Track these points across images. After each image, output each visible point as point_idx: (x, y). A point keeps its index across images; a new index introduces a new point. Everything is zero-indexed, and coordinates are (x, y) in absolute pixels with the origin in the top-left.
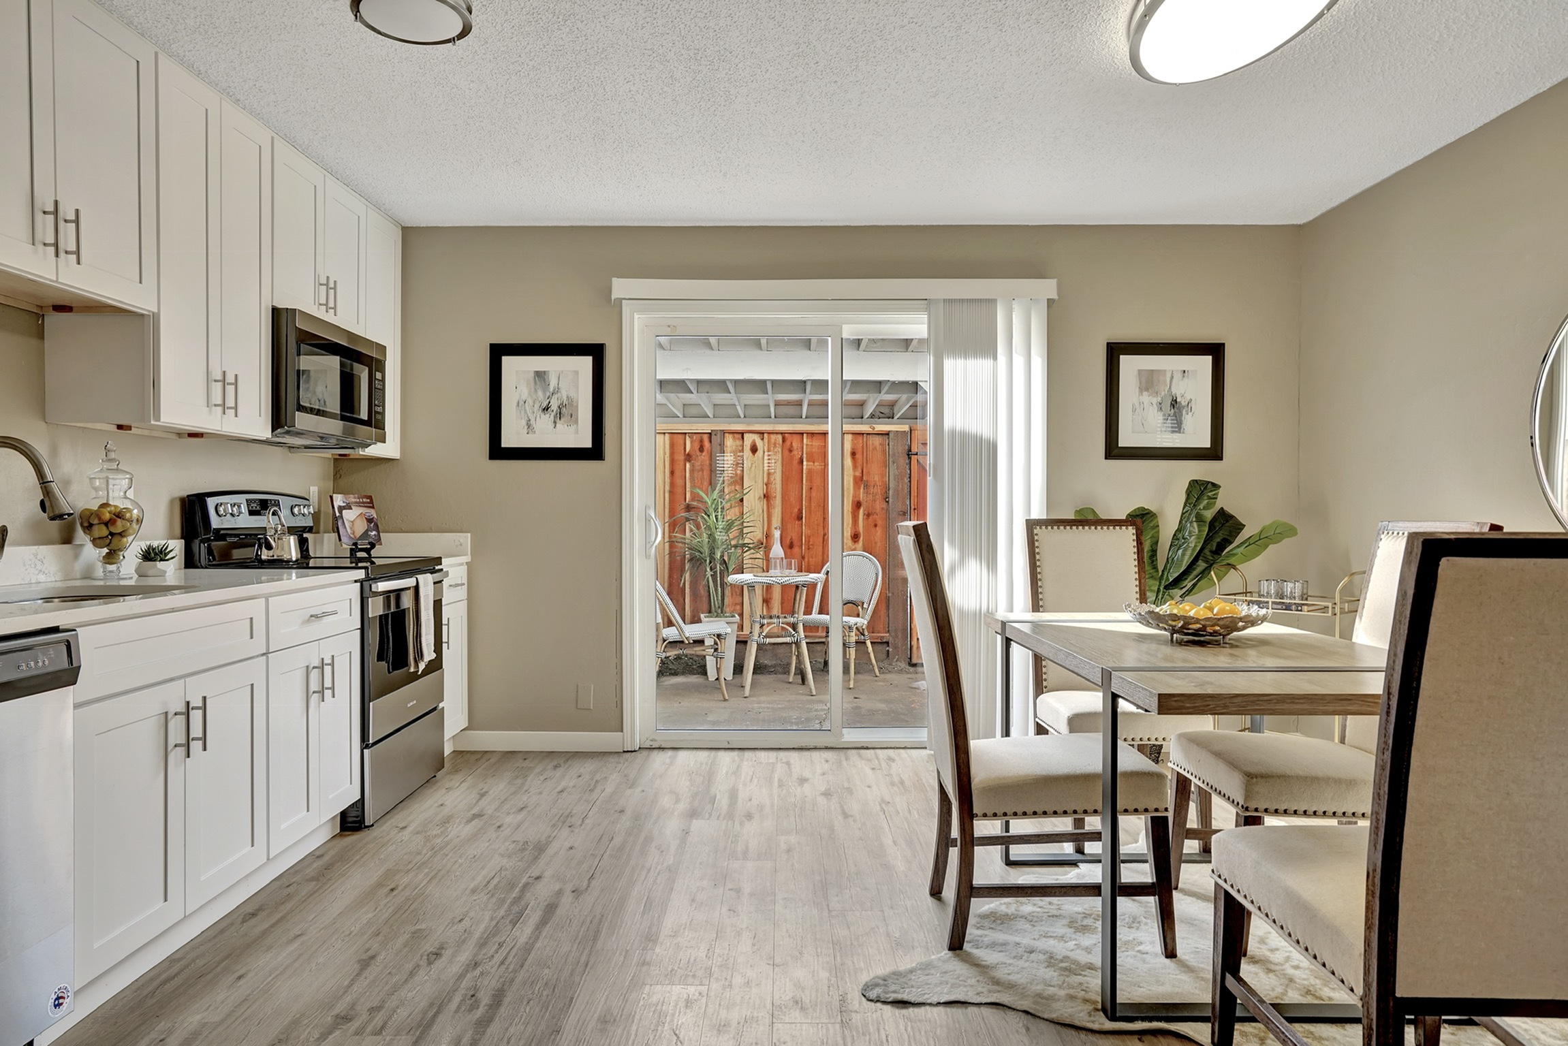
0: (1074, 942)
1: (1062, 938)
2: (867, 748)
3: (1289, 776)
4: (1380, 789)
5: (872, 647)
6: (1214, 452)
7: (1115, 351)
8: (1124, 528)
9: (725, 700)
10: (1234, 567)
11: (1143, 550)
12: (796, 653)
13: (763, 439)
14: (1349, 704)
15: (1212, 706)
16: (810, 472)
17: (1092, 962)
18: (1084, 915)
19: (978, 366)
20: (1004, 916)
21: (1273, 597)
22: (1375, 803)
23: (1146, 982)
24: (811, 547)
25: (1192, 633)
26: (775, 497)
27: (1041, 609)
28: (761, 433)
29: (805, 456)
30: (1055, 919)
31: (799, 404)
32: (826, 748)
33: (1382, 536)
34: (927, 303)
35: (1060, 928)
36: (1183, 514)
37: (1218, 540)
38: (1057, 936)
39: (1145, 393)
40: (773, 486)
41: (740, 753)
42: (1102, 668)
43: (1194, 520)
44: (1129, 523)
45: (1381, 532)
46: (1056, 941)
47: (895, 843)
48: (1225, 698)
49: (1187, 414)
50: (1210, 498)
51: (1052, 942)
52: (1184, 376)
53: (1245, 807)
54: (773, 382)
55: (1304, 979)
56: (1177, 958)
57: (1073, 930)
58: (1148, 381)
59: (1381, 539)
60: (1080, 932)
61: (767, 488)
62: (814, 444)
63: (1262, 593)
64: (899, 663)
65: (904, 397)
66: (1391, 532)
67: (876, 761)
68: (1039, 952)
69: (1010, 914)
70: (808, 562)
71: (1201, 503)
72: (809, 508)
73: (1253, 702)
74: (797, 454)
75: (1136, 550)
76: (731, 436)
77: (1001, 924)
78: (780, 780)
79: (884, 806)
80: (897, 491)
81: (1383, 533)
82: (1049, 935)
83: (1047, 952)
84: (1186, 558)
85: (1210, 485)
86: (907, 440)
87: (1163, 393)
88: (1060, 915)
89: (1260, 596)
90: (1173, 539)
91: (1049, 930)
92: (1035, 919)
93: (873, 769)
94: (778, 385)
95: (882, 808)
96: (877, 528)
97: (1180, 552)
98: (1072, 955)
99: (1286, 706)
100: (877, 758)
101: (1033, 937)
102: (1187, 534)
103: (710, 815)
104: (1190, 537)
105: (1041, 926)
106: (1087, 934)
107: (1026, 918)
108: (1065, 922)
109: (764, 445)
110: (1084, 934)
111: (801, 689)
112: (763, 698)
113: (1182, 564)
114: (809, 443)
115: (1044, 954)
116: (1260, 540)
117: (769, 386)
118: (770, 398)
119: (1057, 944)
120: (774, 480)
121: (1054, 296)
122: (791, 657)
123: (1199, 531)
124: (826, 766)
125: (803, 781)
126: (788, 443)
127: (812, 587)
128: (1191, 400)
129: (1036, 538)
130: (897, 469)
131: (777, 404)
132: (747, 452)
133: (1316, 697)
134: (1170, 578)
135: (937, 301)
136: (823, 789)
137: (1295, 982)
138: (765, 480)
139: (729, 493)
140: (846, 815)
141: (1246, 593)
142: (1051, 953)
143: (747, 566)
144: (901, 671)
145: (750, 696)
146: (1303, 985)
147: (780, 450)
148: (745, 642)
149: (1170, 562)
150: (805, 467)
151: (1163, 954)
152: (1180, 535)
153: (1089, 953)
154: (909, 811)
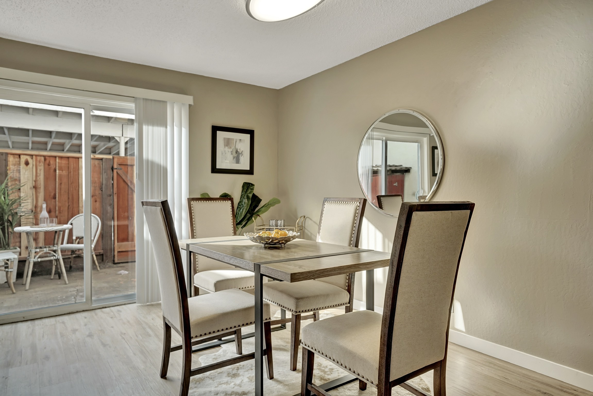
0: (233, 384)
1: (227, 383)
2: (105, 307)
3: (310, 297)
4: (387, 303)
5: (96, 258)
6: (250, 172)
7: (215, 129)
8: (227, 201)
9: (13, 293)
10: (259, 215)
11: (234, 210)
12: (56, 264)
13: (32, 158)
14: (351, 269)
15: (309, 276)
16: (60, 175)
17: (243, 391)
18: (232, 369)
19: (158, 130)
20: (199, 379)
21: (274, 226)
22: (385, 309)
23: (267, 394)
24: (61, 212)
25: (274, 244)
26: (40, 188)
27: (195, 237)
28: (32, 156)
29: (57, 168)
30: (221, 374)
31: (46, 143)
32: (84, 311)
33: (325, 203)
34: (134, 99)
35: (225, 379)
36: (241, 195)
37: (254, 205)
38: (225, 383)
39: (226, 147)
40: (39, 182)
41: (32, 322)
42: (254, 263)
43: (246, 198)
44: (228, 199)
45: (325, 202)
46: (225, 385)
47: (135, 354)
48: (314, 272)
49: (241, 156)
50: (251, 189)
51: (224, 386)
52: (240, 142)
53: (296, 311)
54: (33, 131)
55: (318, 374)
56: (274, 379)
57: (230, 378)
58: (228, 142)
59: (325, 204)
60: (233, 377)
61: (35, 183)
62: (62, 162)
63: (270, 225)
64: (108, 264)
65: (102, 144)
66: (328, 202)
67: (112, 313)
68: (221, 393)
69: (201, 377)
70: (60, 219)
71: (248, 191)
72: (60, 193)
73: (322, 272)
74: (53, 167)
75: (231, 210)
76: (12, 156)
77: (199, 383)
78: (61, 333)
79: (123, 336)
80: (106, 185)
81: (326, 202)
82: (221, 383)
83: (224, 392)
84: (244, 212)
85: (250, 185)
86: (111, 162)
87: (233, 148)
88: (222, 372)
89: (270, 226)
90: (238, 205)
91: (220, 380)
92: (213, 377)
93: (112, 318)
94: (36, 132)
95: (122, 337)
96: (97, 203)
97: (241, 210)
98: (234, 390)
99: (333, 272)
100: (112, 312)
101: (215, 386)
102: (243, 203)
103: (20, 363)
104: (245, 204)
105: (217, 379)
106: (236, 378)
107: (209, 377)
108: (226, 374)
109: (33, 161)
110: (235, 378)
111: (59, 282)
112: (37, 289)
113: (242, 215)
114: (60, 162)
115: (223, 393)
116: (268, 205)
117: (30, 133)
118: (31, 139)
119: (226, 386)
120: (40, 179)
121: (192, 103)
122: (52, 266)
123: (248, 202)
124: (86, 320)
125: (74, 331)
126: (47, 161)
127: (64, 231)
128: (243, 151)
129: (192, 206)
130: (107, 175)
131: (33, 143)
132: (23, 165)
133: (342, 267)
134: (238, 221)
135: (139, 99)
136: (87, 333)
137: (316, 376)
138: (34, 179)
139: (11, 185)
140: (104, 345)
141: (263, 225)
142: (226, 392)
143: (24, 223)
144: (110, 267)
145: (30, 289)
146: (319, 376)
147: (43, 164)
148: (25, 261)
149: (237, 214)
150: (57, 173)
151: (268, 378)
152: (241, 204)
153: (241, 387)
154: (137, 336)
